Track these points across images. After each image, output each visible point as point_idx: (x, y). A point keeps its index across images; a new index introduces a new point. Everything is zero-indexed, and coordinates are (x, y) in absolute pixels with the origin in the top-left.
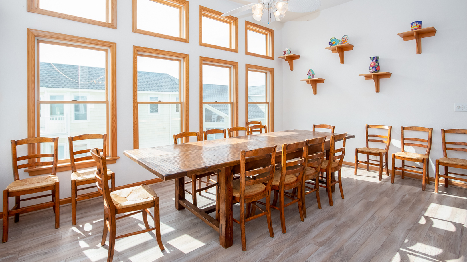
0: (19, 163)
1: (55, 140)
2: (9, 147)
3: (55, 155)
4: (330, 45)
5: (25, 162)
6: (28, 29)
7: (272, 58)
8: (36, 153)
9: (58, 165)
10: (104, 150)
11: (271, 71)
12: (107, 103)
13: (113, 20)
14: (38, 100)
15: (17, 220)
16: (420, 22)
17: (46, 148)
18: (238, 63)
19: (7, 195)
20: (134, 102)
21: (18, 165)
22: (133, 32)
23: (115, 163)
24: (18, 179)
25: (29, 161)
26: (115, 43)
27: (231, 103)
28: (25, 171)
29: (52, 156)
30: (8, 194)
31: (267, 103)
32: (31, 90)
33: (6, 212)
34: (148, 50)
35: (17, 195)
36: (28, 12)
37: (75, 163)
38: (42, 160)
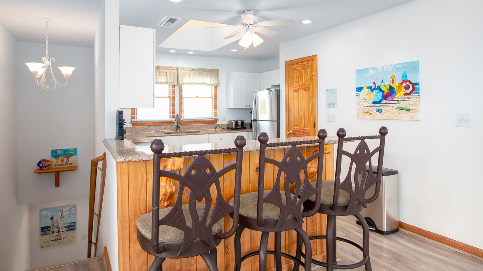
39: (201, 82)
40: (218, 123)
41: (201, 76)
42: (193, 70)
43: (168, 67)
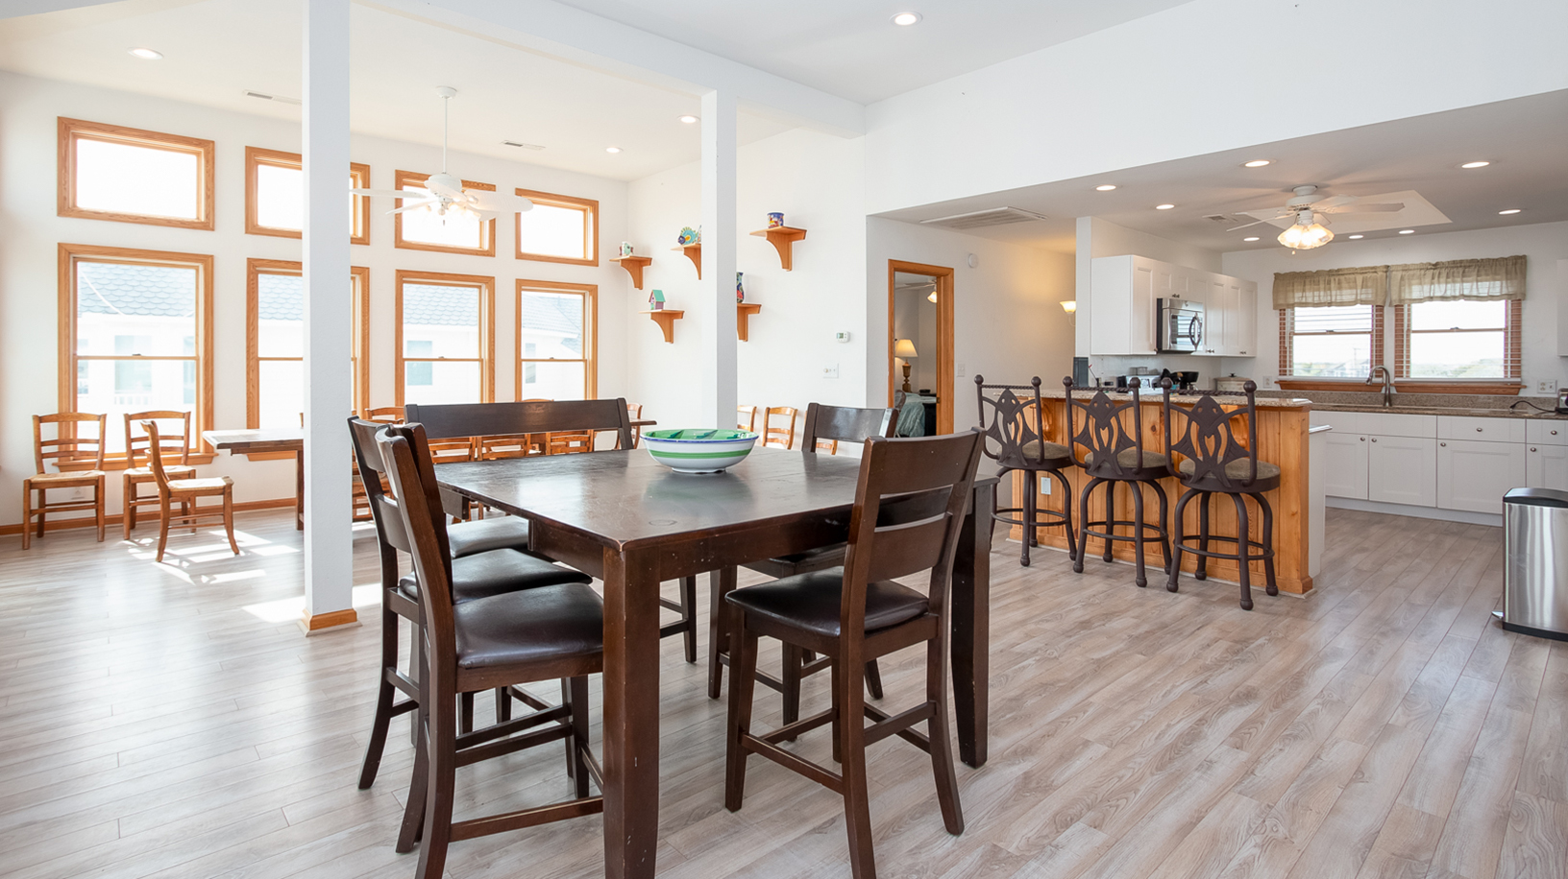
0: (45, 450)
1: (102, 418)
2: (30, 425)
3: (102, 441)
4: (680, 242)
5: (54, 449)
6: (59, 244)
7: (595, 263)
8: (71, 437)
9: (105, 460)
10: (185, 438)
11: (592, 290)
12: (197, 358)
13: (207, 216)
14: (75, 354)
15: (40, 535)
16: (779, 216)
17: (86, 430)
18: (493, 278)
19: (27, 485)
20: (248, 359)
21: (43, 452)
22: (247, 232)
23: (211, 463)
24: (44, 473)
25: (59, 448)
26: (212, 256)
27: (481, 360)
28: (53, 464)
29: (97, 442)
30: (30, 485)
31: (584, 360)
32: (63, 337)
33: (26, 526)
34: (278, 264)
35: (42, 488)
36: (59, 218)
37: (135, 458)
38: (81, 447)
39: (1457, 294)
40: (1523, 394)
41: (1459, 279)
42: (1436, 266)
43: (1362, 269)
